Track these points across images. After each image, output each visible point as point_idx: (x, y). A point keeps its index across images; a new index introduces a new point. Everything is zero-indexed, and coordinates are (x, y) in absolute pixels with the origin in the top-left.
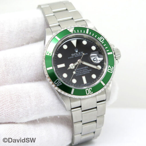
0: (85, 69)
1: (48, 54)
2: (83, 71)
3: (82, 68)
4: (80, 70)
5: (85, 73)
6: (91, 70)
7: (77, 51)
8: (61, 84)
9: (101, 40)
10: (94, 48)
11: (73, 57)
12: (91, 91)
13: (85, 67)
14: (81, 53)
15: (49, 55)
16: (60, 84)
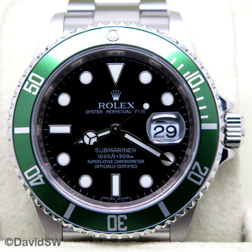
0: (126, 153)
1: (28, 87)
2: (118, 159)
3: (119, 150)
4: (111, 154)
5: (123, 166)
6: (143, 161)
7: (116, 98)
8: (42, 182)
9: (193, 83)
10: (168, 99)
11: (101, 112)
12: (122, 223)
13: (129, 150)
14: (128, 106)
15: (30, 91)
16: (39, 181)
